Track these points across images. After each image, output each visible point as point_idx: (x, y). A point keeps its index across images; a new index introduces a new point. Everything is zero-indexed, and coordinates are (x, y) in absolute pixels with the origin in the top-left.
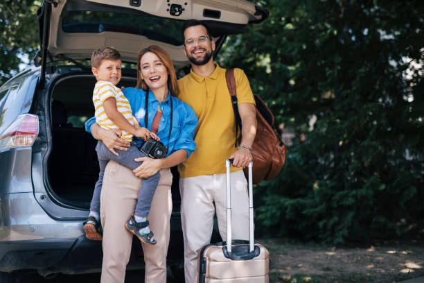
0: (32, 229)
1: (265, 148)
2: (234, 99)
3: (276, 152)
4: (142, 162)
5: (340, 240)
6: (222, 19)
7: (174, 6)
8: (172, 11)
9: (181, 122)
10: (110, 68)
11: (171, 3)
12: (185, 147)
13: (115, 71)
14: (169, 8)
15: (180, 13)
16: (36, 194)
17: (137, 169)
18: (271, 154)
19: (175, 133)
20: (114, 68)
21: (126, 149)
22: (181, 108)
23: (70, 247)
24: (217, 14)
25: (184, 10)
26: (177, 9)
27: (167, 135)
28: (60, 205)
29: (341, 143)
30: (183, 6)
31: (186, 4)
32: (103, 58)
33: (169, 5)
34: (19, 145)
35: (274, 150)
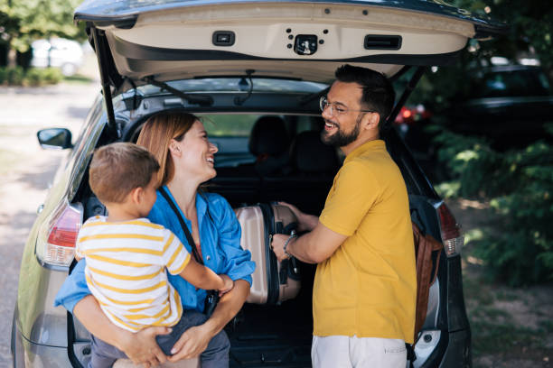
6: (406, 49)
7: (301, 38)
8: (298, 48)
11: (294, 34)
14: (292, 42)
15: (314, 50)
24: (395, 42)
25: (322, 42)
26: (307, 44)
30: (321, 36)
31: (326, 32)
33: (291, 37)
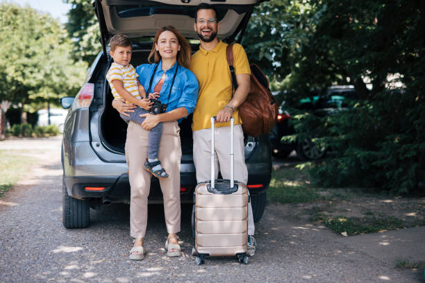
0: (88, 168)
1: (258, 106)
2: (232, 68)
3: (267, 109)
4: (145, 117)
5: (405, 190)
9: (181, 85)
10: (122, 52)
12: (184, 105)
13: (125, 55)
15: (189, 1)
16: (92, 143)
17: (143, 123)
18: (262, 111)
19: (175, 94)
20: (125, 53)
21: (133, 111)
22: (182, 75)
23: (114, 182)
27: (167, 95)
28: (109, 150)
29: (417, 99)
32: (117, 45)
34: (83, 106)
35: (265, 108)
